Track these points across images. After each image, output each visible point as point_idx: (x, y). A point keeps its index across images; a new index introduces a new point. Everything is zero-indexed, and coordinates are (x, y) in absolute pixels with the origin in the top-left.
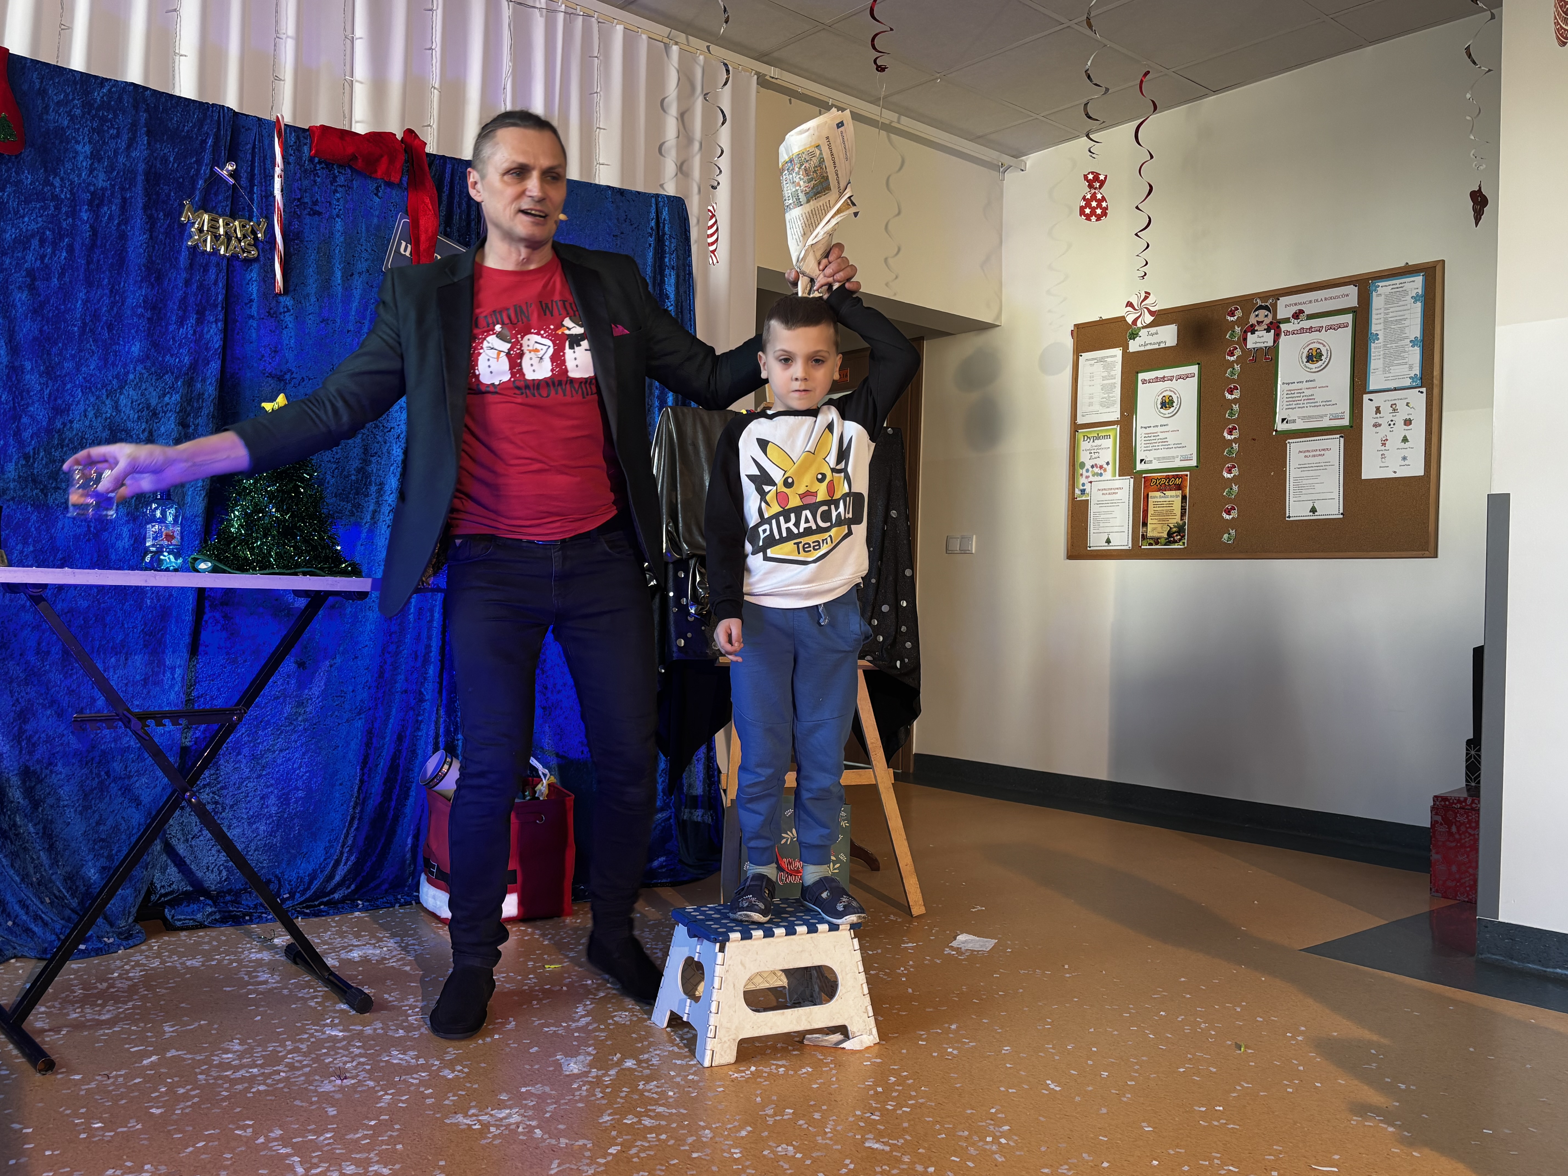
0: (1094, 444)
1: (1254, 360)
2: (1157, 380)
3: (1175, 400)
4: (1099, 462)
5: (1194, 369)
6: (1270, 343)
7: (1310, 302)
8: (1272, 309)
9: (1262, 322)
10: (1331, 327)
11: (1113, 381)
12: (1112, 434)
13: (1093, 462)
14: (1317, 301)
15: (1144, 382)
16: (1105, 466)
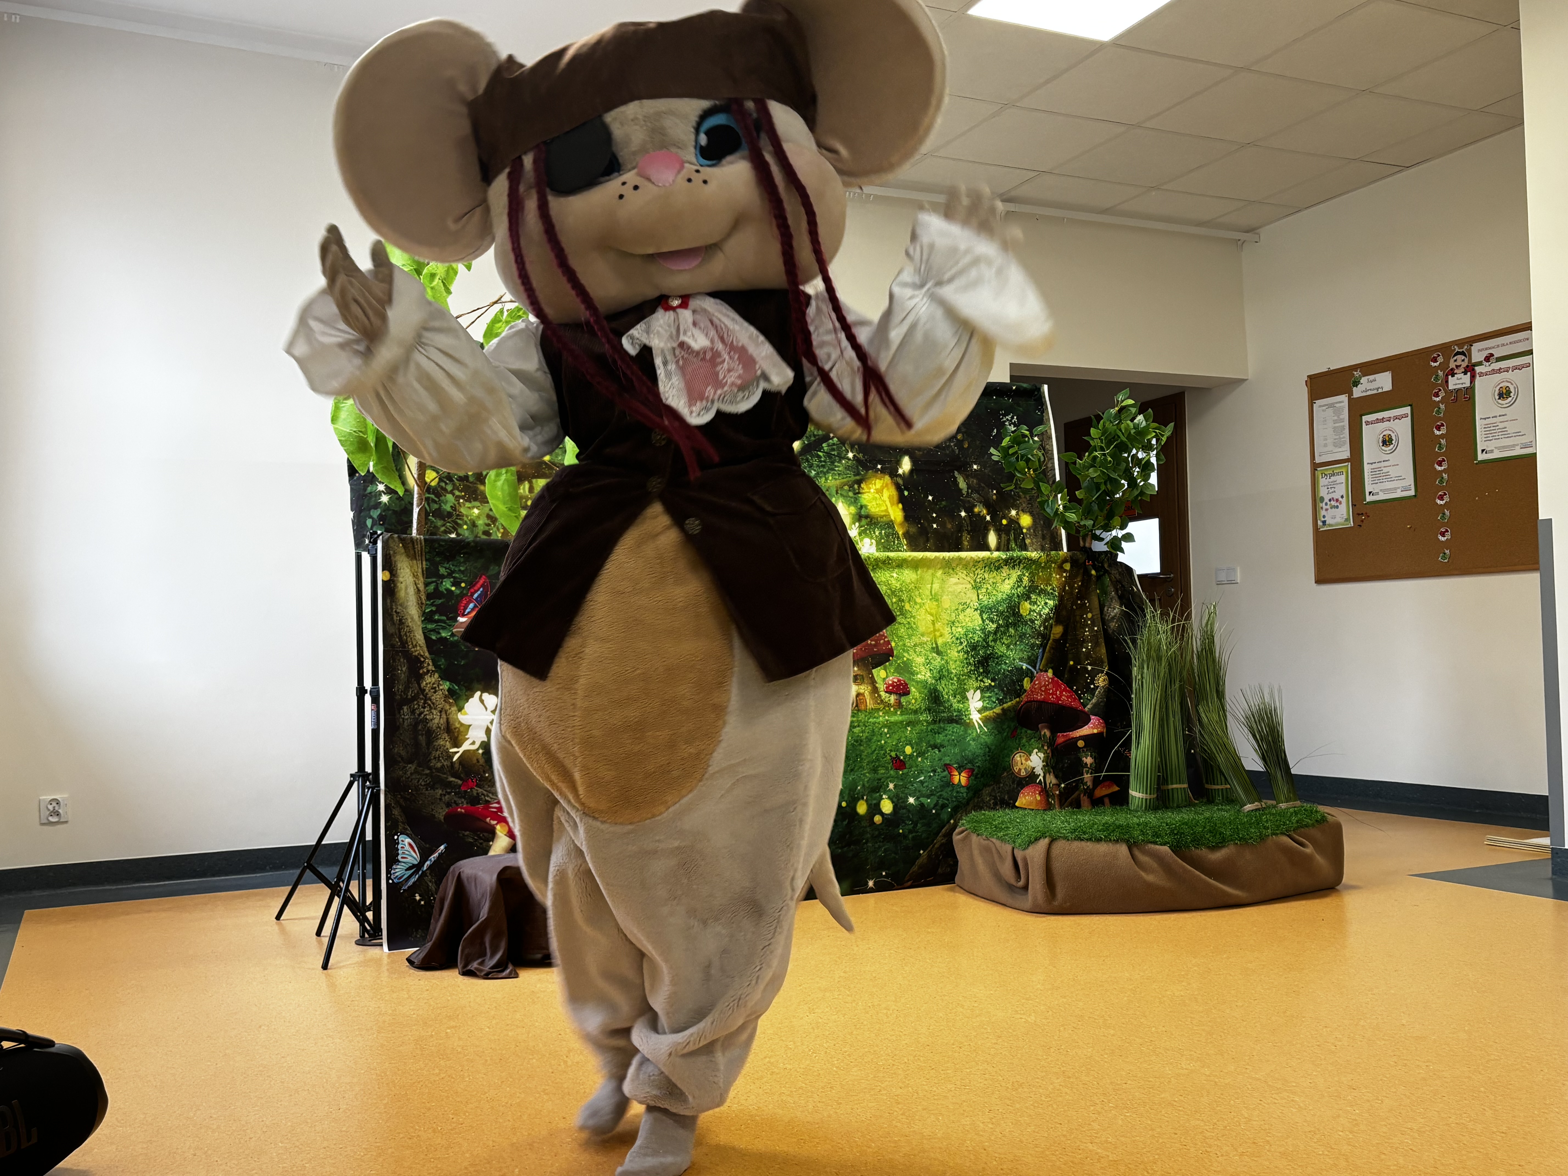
0: (1331, 480)
1: (1456, 400)
2: (1378, 421)
3: (1394, 438)
4: (1336, 496)
5: (1407, 410)
6: (1468, 384)
7: (1498, 346)
8: (1467, 354)
9: (1460, 366)
10: (1515, 368)
11: (1342, 424)
12: (1344, 470)
13: (1330, 496)
14: (1503, 345)
15: (1367, 423)
16: (1340, 499)
